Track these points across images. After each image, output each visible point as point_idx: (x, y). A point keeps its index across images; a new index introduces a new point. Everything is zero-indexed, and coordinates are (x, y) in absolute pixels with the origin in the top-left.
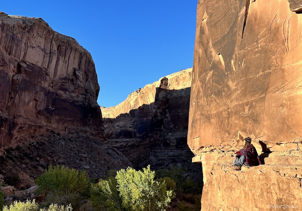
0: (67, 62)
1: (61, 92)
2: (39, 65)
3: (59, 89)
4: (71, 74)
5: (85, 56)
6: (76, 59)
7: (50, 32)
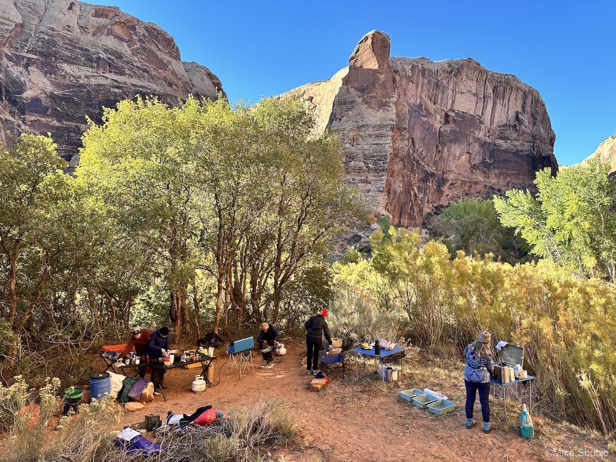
0: (507, 105)
1: (500, 142)
2: (472, 112)
3: (498, 138)
4: (513, 119)
5: (531, 95)
6: (518, 100)
7: (482, 72)
